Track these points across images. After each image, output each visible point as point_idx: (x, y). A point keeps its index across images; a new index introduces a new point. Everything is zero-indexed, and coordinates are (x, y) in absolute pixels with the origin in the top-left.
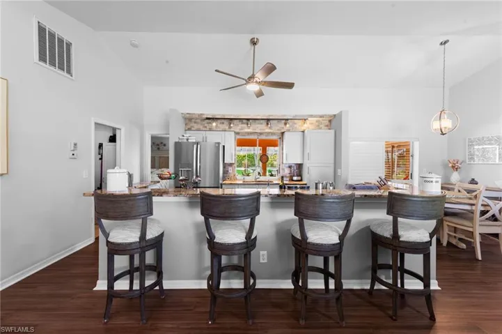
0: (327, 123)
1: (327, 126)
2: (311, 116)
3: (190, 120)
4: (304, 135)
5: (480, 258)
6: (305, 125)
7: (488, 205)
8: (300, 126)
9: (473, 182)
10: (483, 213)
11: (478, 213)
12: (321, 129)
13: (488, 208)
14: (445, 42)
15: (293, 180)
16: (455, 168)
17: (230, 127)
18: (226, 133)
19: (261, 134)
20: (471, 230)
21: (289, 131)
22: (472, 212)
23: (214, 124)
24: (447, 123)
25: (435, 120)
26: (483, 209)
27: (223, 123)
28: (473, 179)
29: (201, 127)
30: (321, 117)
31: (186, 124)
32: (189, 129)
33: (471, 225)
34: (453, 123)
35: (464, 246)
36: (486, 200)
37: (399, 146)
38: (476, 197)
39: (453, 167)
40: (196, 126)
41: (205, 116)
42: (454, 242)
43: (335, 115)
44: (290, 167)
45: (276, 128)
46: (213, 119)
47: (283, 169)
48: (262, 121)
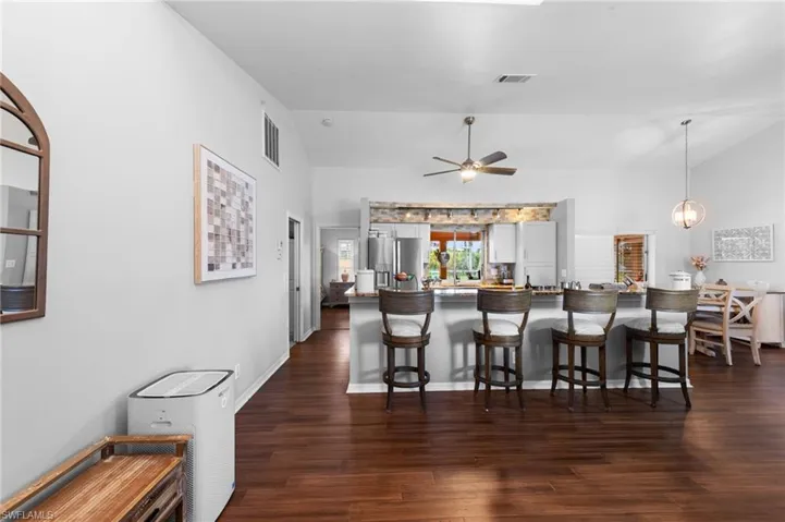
0: (545, 212)
1: (545, 216)
2: (527, 205)
3: (377, 209)
4: (516, 229)
5: (731, 364)
6: (520, 216)
7: (739, 307)
8: (513, 216)
9: (721, 282)
10: (733, 315)
11: (728, 316)
12: (538, 219)
13: (738, 309)
14: (687, 122)
15: (502, 284)
16: (699, 267)
17: (426, 218)
18: (422, 226)
19: (461, 226)
20: (720, 333)
21: (498, 222)
22: (721, 313)
23: (408, 215)
24: (691, 215)
25: (677, 211)
26: (732, 310)
27: (417, 214)
28: (721, 280)
29: (391, 219)
30: (540, 205)
31: (371, 215)
32: (376, 221)
33: (720, 328)
34: (698, 215)
35: (714, 354)
36: (737, 300)
37: (625, 239)
38: (725, 299)
39: (697, 265)
40: (384, 217)
41: (397, 206)
42: (702, 349)
43: (556, 204)
44: (497, 267)
45: (482, 219)
46: (408, 209)
47: (489, 271)
48: (466, 211)
